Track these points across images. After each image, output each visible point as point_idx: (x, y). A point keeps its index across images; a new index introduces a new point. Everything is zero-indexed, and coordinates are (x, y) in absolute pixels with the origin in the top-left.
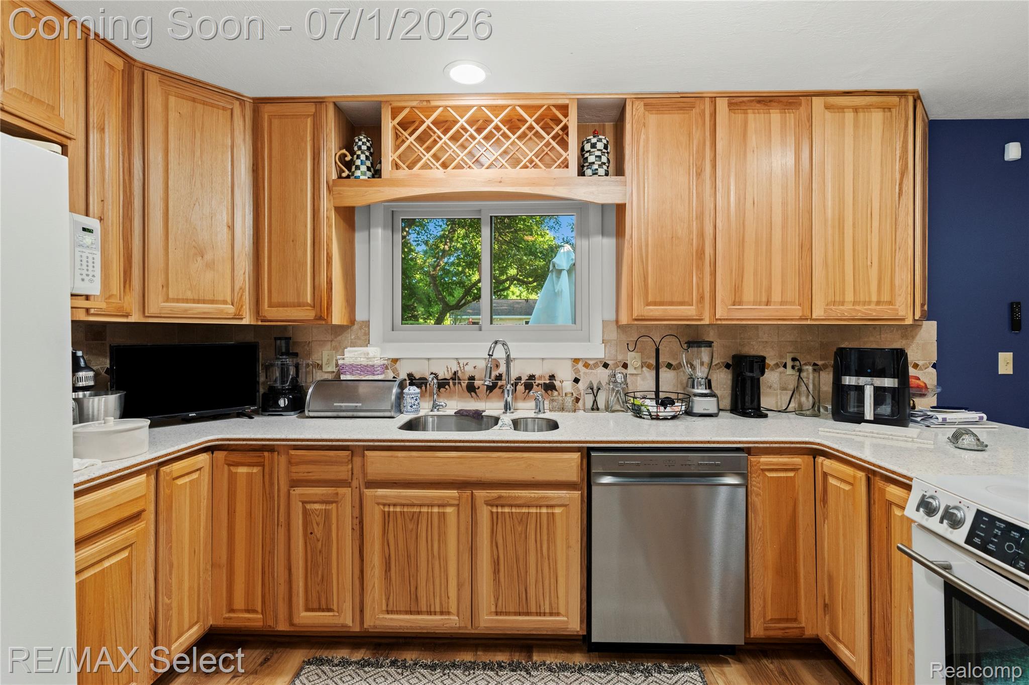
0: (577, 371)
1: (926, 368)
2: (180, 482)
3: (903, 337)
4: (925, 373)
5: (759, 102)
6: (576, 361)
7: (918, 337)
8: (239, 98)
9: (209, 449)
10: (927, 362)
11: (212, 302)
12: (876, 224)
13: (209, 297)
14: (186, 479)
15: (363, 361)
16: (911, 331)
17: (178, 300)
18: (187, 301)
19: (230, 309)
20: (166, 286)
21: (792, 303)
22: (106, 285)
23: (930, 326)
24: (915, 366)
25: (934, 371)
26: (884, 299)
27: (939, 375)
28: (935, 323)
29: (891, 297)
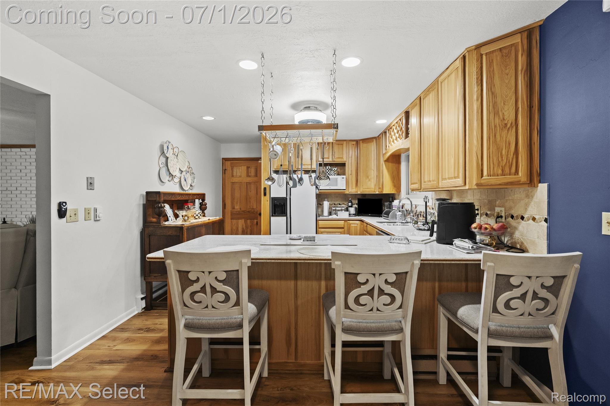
1: (540, 222)
2: (352, 225)
3: (526, 197)
4: (539, 225)
7: (535, 197)
8: (375, 138)
9: (361, 220)
10: (541, 217)
11: (370, 188)
13: (369, 187)
14: (354, 225)
15: (395, 204)
16: (531, 192)
17: (364, 188)
18: (366, 188)
19: (373, 190)
20: (363, 186)
21: (435, 181)
22: (352, 187)
23: (543, 188)
24: (534, 219)
25: (545, 225)
26: (456, 175)
27: (549, 228)
28: (546, 185)
29: (458, 174)
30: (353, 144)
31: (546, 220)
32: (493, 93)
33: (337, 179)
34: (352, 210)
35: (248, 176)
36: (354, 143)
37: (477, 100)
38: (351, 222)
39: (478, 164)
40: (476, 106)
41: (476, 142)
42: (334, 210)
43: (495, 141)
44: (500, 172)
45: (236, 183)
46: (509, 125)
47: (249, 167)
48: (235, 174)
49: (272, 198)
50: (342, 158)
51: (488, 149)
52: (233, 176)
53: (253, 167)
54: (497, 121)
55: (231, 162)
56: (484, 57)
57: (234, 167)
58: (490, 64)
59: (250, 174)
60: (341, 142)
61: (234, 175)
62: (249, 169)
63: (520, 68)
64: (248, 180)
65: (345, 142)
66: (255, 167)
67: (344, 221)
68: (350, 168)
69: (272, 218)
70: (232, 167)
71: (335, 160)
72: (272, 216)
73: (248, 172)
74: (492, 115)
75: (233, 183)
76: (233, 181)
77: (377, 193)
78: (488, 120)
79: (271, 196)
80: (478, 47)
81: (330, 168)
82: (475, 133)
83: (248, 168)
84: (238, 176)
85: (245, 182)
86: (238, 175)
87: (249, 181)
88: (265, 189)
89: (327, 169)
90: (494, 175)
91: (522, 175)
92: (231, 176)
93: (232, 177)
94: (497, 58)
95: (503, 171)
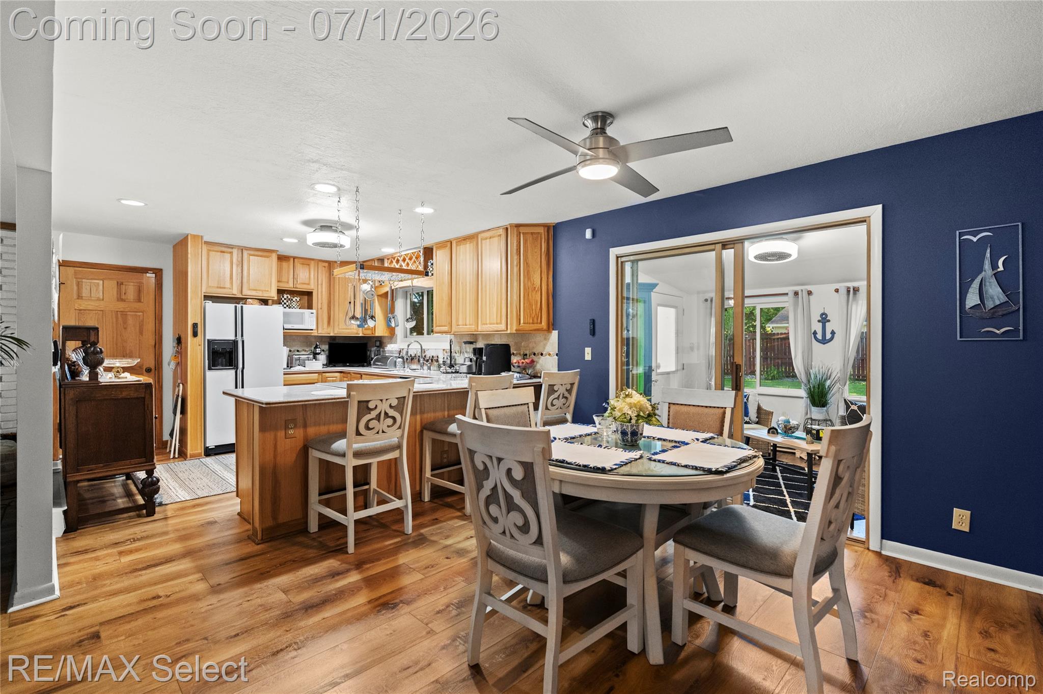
0: (444, 354)
1: (553, 356)
2: (329, 379)
3: (545, 339)
4: (553, 358)
5: (464, 240)
6: (444, 350)
7: (550, 340)
9: (341, 372)
10: (554, 353)
12: (496, 288)
14: (331, 379)
15: (390, 349)
16: (547, 336)
17: (341, 329)
18: (344, 329)
19: (355, 331)
20: (338, 325)
21: (473, 325)
22: (323, 326)
23: (555, 333)
24: (550, 355)
25: (557, 357)
26: (499, 321)
27: (559, 360)
28: (557, 331)
29: (501, 321)
30: (325, 267)
31: (557, 355)
32: (527, 264)
33: (302, 313)
34: (323, 358)
35: (120, 299)
36: (326, 264)
37: (517, 266)
38: (327, 374)
39: (517, 314)
40: (516, 270)
41: (515, 297)
42: (296, 360)
43: (528, 298)
44: (531, 321)
45: (87, 311)
46: (536, 289)
47: (122, 284)
48: (85, 293)
49: (208, 340)
50: (309, 284)
51: (524, 304)
52: (79, 297)
53: (132, 284)
54: (529, 283)
55: (75, 270)
56: (522, 235)
57: (84, 280)
58: (525, 243)
59: (123, 297)
60: (309, 261)
61: (84, 295)
62: (123, 287)
63: (543, 250)
64: (121, 306)
65: (312, 262)
66: (136, 284)
67: (317, 374)
68: (320, 298)
69: (209, 374)
70: (79, 280)
71: (298, 286)
72: (210, 369)
73: (119, 292)
74: (526, 279)
75: (80, 310)
76: (81, 308)
77: (361, 335)
78: (524, 282)
79: (208, 337)
80: (518, 226)
81: (289, 297)
82: (515, 291)
83: (120, 284)
84: (93, 298)
85: (112, 311)
86: (92, 295)
87: (122, 310)
88: (195, 326)
89: (285, 299)
90: (527, 324)
91: (544, 324)
92: (75, 296)
93: (78, 299)
94: (530, 238)
95: (533, 320)
